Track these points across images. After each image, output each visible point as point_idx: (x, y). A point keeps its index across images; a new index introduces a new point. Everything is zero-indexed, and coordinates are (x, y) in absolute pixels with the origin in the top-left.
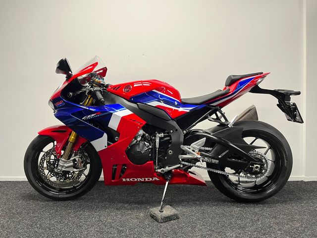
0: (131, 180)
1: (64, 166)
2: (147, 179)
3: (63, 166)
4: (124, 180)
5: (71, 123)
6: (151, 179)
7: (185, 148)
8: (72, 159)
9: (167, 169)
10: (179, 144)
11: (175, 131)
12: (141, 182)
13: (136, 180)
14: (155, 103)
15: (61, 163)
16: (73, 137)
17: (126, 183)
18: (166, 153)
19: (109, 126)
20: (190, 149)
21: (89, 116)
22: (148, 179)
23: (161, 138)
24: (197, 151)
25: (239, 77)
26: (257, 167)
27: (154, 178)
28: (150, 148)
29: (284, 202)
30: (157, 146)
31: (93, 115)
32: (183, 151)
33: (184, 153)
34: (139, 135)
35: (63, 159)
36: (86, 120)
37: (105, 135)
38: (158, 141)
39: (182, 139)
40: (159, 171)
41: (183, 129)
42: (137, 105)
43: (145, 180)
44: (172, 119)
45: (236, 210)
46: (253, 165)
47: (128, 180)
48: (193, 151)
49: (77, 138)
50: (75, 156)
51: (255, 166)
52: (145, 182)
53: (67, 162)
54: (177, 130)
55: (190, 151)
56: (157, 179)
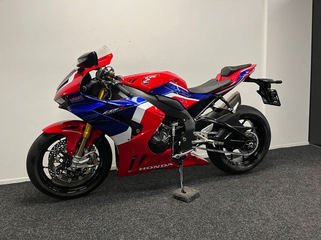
0: (148, 168)
1: (79, 163)
2: (162, 166)
3: (77, 164)
4: (141, 169)
5: (92, 119)
6: (166, 165)
7: (197, 133)
8: (86, 155)
9: (182, 154)
10: (191, 132)
11: (187, 119)
12: (156, 169)
13: (152, 167)
14: (171, 95)
15: (75, 161)
16: (87, 133)
17: (143, 171)
19: (132, 119)
20: (200, 134)
21: (111, 111)
23: (176, 127)
24: (206, 136)
26: (251, 144)
27: (169, 164)
28: (169, 137)
29: (263, 169)
30: (174, 135)
31: (116, 109)
32: (196, 136)
33: (195, 138)
35: (77, 157)
36: (108, 115)
37: (130, 129)
38: (174, 129)
39: (193, 126)
40: (175, 156)
41: (194, 117)
42: (156, 97)
43: (160, 166)
44: (185, 109)
45: (236, 181)
46: (248, 143)
48: (204, 136)
51: (250, 143)
52: (160, 168)
53: (81, 159)
54: (189, 119)
55: (201, 136)
56: (171, 164)
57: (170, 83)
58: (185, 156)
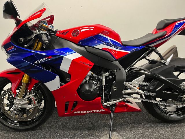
0: (81, 112)
1: (20, 104)
2: (94, 111)
3: (18, 104)
4: (75, 112)
6: (98, 111)
7: (127, 84)
8: (26, 97)
9: (112, 102)
10: (122, 82)
11: (118, 70)
12: (89, 113)
13: (85, 112)
14: (101, 46)
15: (17, 101)
16: (26, 79)
17: (77, 114)
18: (111, 89)
19: (60, 69)
20: (131, 85)
21: (41, 60)
22: (96, 111)
23: (106, 77)
24: (137, 86)
25: (172, 21)
27: (101, 110)
28: (98, 87)
30: (104, 83)
31: (45, 59)
32: (126, 86)
33: (126, 88)
34: (88, 76)
35: (19, 98)
36: (38, 64)
37: (58, 78)
39: (124, 77)
40: (106, 104)
41: (125, 68)
42: (86, 48)
43: (93, 111)
44: (116, 60)
46: (182, 96)
47: (79, 112)
48: (134, 86)
49: (30, 79)
50: (30, 94)
51: (184, 96)
52: (93, 113)
53: (22, 100)
54: (120, 69)
55: (132, 86)
56: (103, 110)
57: (100, 34)
58: (116, 104)
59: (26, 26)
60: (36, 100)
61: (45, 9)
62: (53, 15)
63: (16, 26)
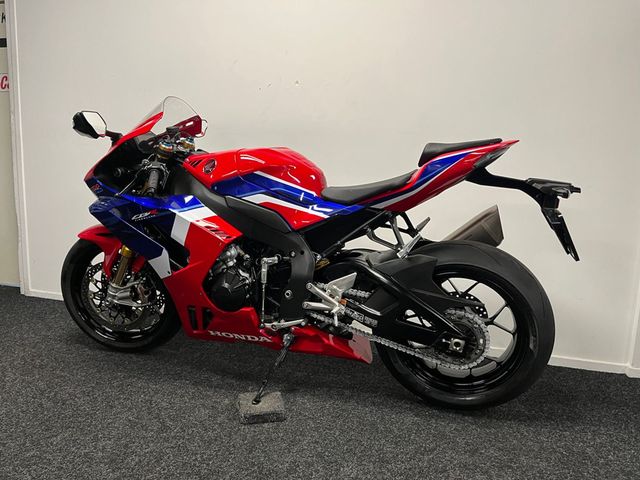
1: (116, 296)
2: (249, 338)
3: (114, 297)
4: (212, 333)
6: (256, 339)
7: (316, 289)
8: (129, 285)
9: (284, 324)
10: (301, 282)
11: (299, 254)
12: (241, 340)
13: (231, 336)
14: (259, 198)
15: (111, 291)
16: (127, 249)
18: (279, 296)
19: (171, 236)
20: (324, 291)
21: (141, 216)
22: (252, 338)
23: (271, 266)
24: (338, 297)
26: (457, 344)
27: (262, 338)
28: (246, 284)
30: (264, 280)
31: (146, 214)
32: (312, 294)
33: (316, 298)
34: (231, 257)
35: (114, 285)
36: (139, 222)
37: (165, 252)
38: (264, 270)
40: (268, 325)
41: (316, 250)
42: (225, 199)
43: (246, 338)
44: (294, 232)
46: (448, 339)
47: (219, 334)
48: (331, 295)
50: (135, 280)
51: (454, 341)
53: (120, 290)
54: (302, 253)
55: (325, 295)
56: (267, 339)
57: (258, 173)
58: (289, 327)
59: (134, 142)
60: (146, 293)
61: (161, 114)
62: (198, 117)
63: (113, 145)
